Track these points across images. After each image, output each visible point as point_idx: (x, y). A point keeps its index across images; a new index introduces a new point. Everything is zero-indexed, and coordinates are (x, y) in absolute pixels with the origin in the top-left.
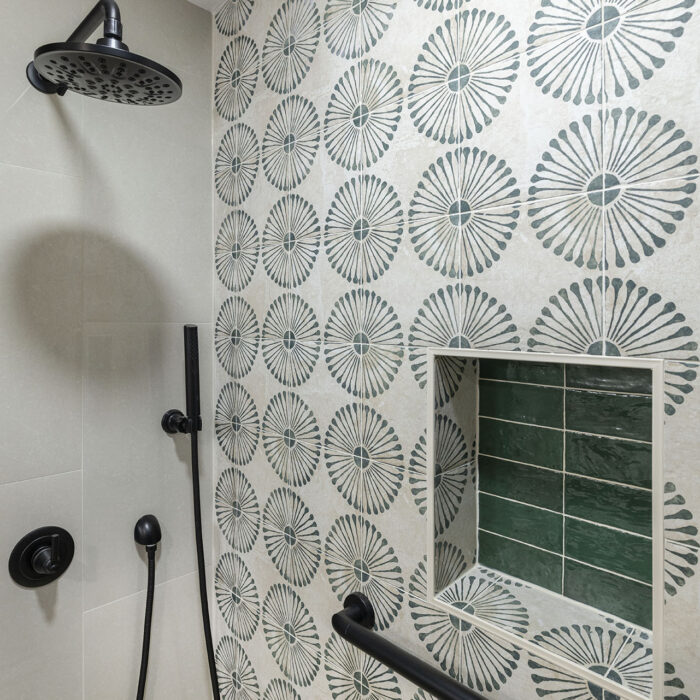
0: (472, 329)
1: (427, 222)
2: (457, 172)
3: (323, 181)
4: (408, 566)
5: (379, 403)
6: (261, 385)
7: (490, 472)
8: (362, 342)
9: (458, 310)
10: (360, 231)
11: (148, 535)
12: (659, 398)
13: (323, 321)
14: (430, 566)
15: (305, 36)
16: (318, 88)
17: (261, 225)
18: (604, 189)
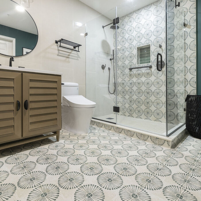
0: (140, 45)
1: (136, 38)
2: (139, 34)
3: (127, 36)
4: (135, 63)
5: (132, 52)
6: (120, 55)
7: (141, 57)
8: (131, 48)
9: (139, 44)
10: (130, 39)
11: (109, 69)
12: (151, 46)
13: (127, 47)
14: (137, 63)
15: (125, 24)
16: (126, 28)
17: (120, 41)
18: (148, 34)
